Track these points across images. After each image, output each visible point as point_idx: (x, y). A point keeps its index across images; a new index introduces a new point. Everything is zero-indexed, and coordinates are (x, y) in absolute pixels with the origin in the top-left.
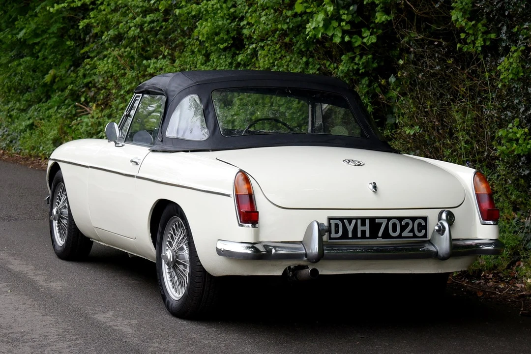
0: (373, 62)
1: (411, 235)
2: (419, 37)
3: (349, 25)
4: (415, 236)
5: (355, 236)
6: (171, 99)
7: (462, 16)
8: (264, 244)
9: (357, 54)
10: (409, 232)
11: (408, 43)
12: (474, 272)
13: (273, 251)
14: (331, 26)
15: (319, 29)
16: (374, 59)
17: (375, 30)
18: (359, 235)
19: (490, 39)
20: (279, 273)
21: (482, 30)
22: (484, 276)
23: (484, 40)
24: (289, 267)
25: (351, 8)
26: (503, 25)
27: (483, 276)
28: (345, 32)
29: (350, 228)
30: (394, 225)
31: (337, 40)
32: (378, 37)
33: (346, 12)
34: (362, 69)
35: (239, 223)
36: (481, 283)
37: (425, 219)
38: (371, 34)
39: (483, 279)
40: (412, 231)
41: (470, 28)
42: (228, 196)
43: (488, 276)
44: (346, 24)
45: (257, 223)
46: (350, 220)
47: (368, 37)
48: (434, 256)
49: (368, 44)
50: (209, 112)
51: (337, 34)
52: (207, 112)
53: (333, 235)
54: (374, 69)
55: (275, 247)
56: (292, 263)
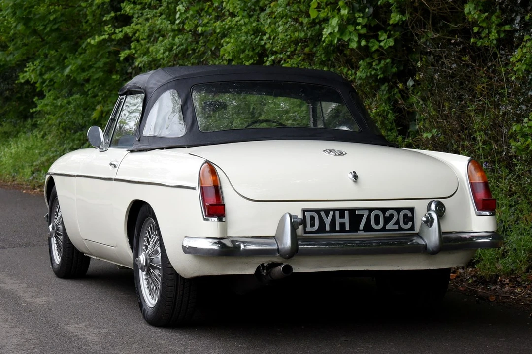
0: (392, 67)
1: (396, 227)
2: (435, 36)
3: (365, 28)
4: (400, 229)
5: (333, 229)
6: (149, 96)
7: (475, 9)
8: (231, 239)
9: (376, 59)
10: (395, 224)
11: (425, 43)
12: (491, 278)
13: (242, 246)
14: (347, 30)
15: (335, 34)
16: (393, 63)
17: (392, 33)
18: (338, 228)
19: (505, 31)
20: (252, 271)
21: (496, 22)
22: (501, 281)
23: (498, 33)
24: (262, 265)
25: (367, 10)
26: (516, 16)
27: (499, 281)
28: (360, 36)
29: (328, 221)
30: (377, 218)
31: (354, 45)
32: (396, 41)
33: (361, 15)
34: (381, 74)
35: (204, 217)
36: (496, 288)
37: (412, 210)
38: (389, 37)
39: (499, 285)
40: (397, 223)
41: (483, 21)
42: (193, 189)
43: (505, 281)
44: (362, 28)
45: (224, 217)
46: (327, 212)
47: (385, 41)
48: (423, 250)
49: (385, 48)
50: (188, 108)
51: (353, 39)
52: (186, 107)
53: (308, 229)
54: (394, 74)
55: (244, 243)
56: (266, 260)
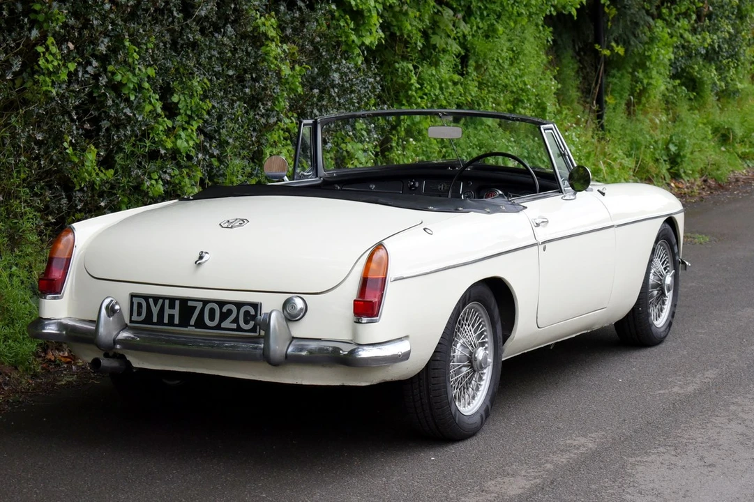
1: (234, 326)
4: (239, 329)
5: (160, 322)
10: (232, 322)
18: (166, 321)
29: (155, 311)
30: (212, 311)
37: (256, 306)
40: (236, 321)
46: (156, 299)
